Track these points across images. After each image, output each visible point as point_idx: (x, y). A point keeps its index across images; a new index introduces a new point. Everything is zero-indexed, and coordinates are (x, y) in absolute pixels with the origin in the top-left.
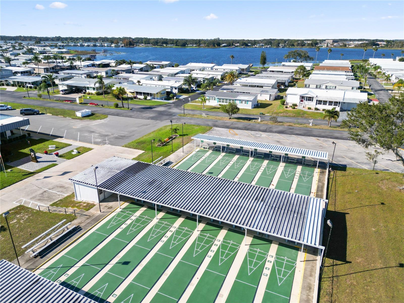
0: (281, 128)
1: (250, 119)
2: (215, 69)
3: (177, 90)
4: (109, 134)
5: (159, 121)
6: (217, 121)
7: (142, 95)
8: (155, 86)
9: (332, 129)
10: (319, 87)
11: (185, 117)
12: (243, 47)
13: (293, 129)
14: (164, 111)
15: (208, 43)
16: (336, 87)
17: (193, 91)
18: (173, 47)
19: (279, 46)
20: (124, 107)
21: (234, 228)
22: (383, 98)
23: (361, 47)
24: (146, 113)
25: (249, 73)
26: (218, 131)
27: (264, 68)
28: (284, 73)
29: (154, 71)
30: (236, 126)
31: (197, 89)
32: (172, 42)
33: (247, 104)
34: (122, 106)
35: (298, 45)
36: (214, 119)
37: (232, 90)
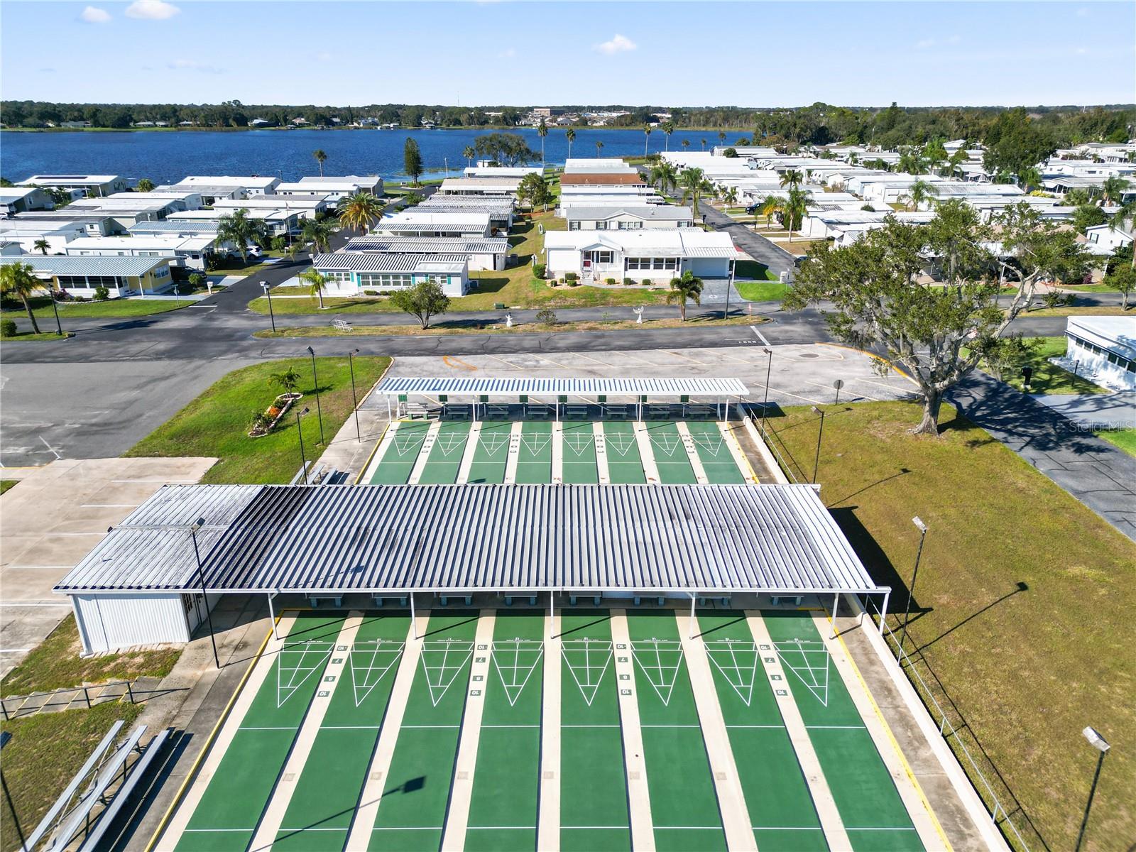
0: (573, 339)
1: (482, 324)
2: (282, 194)
3: (201, 260)
4: (43, 424)
5: (204, 362)
6: (389, 340)
7: (88, 284)
8: (116, 253)
9: (689, 324)
10: (602, 226)
11: (280, 339)
12: (318, 127)
13: (603, 336)
14: (194, 329)
15: (204, 117)
16: (641, 223)
17: (253, 261)
18: (85, 129)
19: (420, 124)
20: (38, 332)
21: (637, 605)
22: (745, 242)
23: (622, 125)
24: (137, 341)
25: (385, 200)
26: (412, 365)
27: (420, 184)
28: (485, 196)
29: (75, 208)
30: (454, 345)
31: (262, 253)
32: (76, 114)
33: (450, 283)
34: (31, 327)
35: (471, 120)
36: (379, 333)
37: (382, 248)
